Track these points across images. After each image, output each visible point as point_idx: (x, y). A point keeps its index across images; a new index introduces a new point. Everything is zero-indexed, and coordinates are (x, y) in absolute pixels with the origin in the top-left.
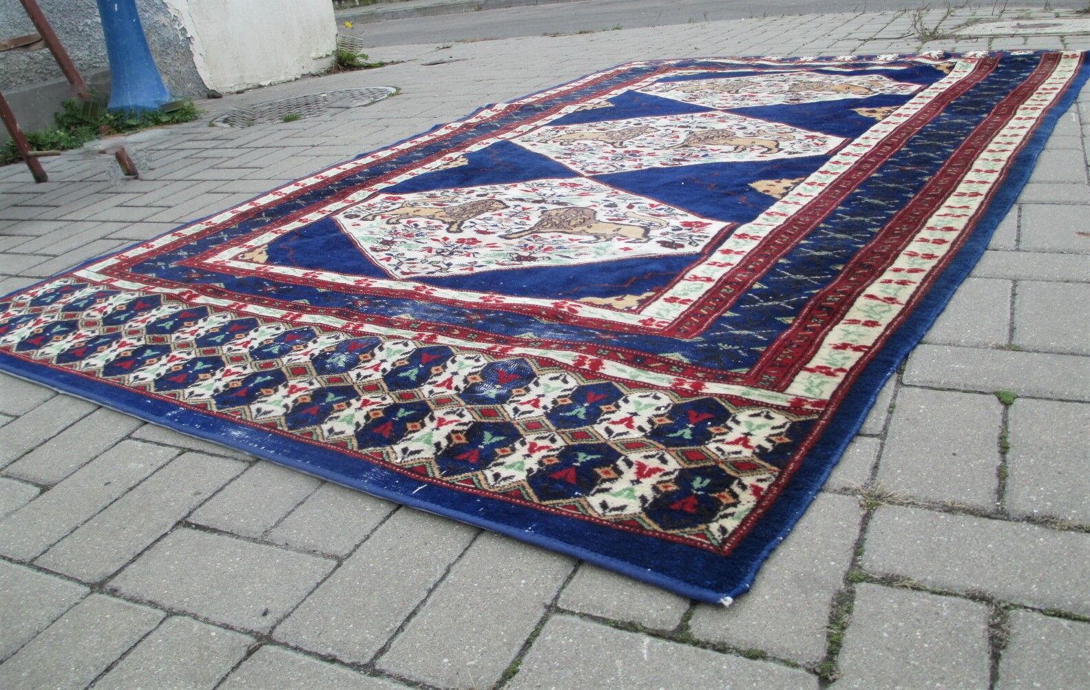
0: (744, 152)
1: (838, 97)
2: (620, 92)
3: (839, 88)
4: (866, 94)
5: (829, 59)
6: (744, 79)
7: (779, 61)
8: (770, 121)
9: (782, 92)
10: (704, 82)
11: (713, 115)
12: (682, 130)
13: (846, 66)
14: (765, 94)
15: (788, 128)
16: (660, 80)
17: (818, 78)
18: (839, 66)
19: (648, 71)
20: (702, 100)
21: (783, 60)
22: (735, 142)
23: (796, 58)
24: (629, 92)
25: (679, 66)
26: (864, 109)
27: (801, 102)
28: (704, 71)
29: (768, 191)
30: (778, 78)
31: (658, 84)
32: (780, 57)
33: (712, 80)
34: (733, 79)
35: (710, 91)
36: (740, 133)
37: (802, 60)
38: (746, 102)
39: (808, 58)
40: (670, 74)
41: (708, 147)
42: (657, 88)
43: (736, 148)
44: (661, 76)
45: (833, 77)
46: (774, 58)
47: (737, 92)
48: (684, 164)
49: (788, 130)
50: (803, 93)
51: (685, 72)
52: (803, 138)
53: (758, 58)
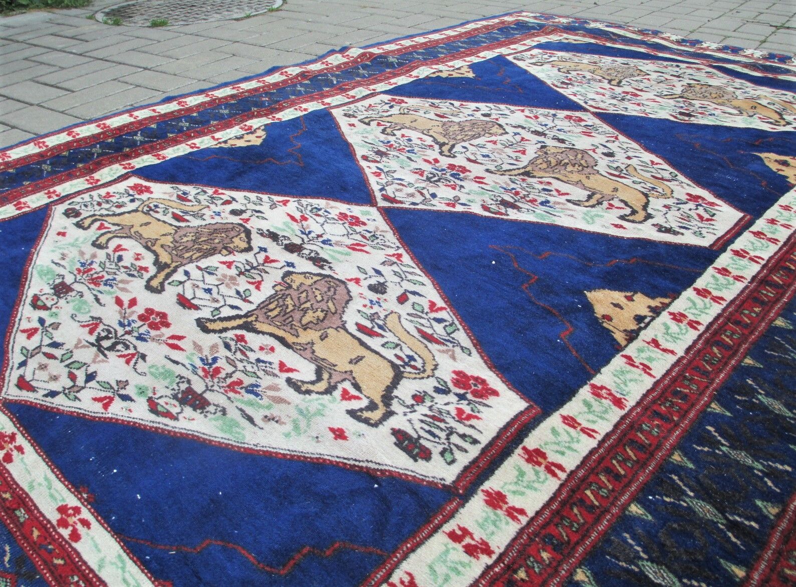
0: (598, 209)
1: (740, 122)
2: (489, 55)
3: (744, 106)
4: (776, 123)
5: (735, 50)
6: (633, 62)
7: (678, 42)
8: (648, 149)
9: (672, 96)
10: (586, 58)
11: (581, 120)
12: (535, 138)
13: (754, 66)
14: (651, 95)
15: (666, 170)
16: (540, 46)
17: (719, 80)
18: (746, 65)
19: (533, 28)
20: (575, 89)
21: (683, 41)
22: (594, 182)
23: (698, 42)
24: (500, 59)
25: (569, 29)
26: (773, 156)
27: (694, 120)
28: (593, 41)
29: (609, 318)
30: (672, 69)
31: (535, 51)
32: (679, 37)
33: (596, 57)
34: (620, 60)
35: (588, 75)
36: (603, 164)
37: (705, 45)
38: (626, 104)
39: (711, 45)
40: (554, 38)
41: (556, 184)
42: (533, 56)
43: (590, 197)
44: (543, 39)
45: (738, 82)
46: (674, 38)
47: (619, 84)
48: (513, 215)
49: (666, 175)
50: (697, 103)
51: (572, 38)
52: (684, 198)
53: (656, 33)
